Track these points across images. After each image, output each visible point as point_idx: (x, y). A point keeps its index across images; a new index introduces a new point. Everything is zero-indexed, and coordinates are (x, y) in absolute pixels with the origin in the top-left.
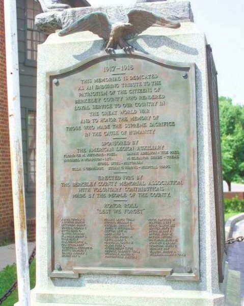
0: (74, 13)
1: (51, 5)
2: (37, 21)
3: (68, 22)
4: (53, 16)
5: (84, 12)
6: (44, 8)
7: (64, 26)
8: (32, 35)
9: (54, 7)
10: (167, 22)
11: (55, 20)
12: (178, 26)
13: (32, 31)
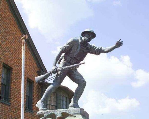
0: (47, 112)
1: (41, 109)
2: (37, 114)
3: (45, 115)
4: (42, 113)
5: (50, 112)
6: (39, 110)
7: (44, 116)
8: (50, 107)
9: (42, 110)
10: (72, 116)
11: (42, 114)
12: (75, 117)
13: (50, 105)
